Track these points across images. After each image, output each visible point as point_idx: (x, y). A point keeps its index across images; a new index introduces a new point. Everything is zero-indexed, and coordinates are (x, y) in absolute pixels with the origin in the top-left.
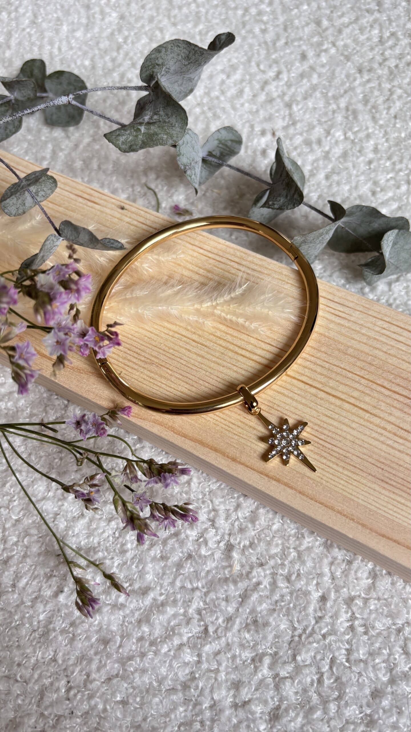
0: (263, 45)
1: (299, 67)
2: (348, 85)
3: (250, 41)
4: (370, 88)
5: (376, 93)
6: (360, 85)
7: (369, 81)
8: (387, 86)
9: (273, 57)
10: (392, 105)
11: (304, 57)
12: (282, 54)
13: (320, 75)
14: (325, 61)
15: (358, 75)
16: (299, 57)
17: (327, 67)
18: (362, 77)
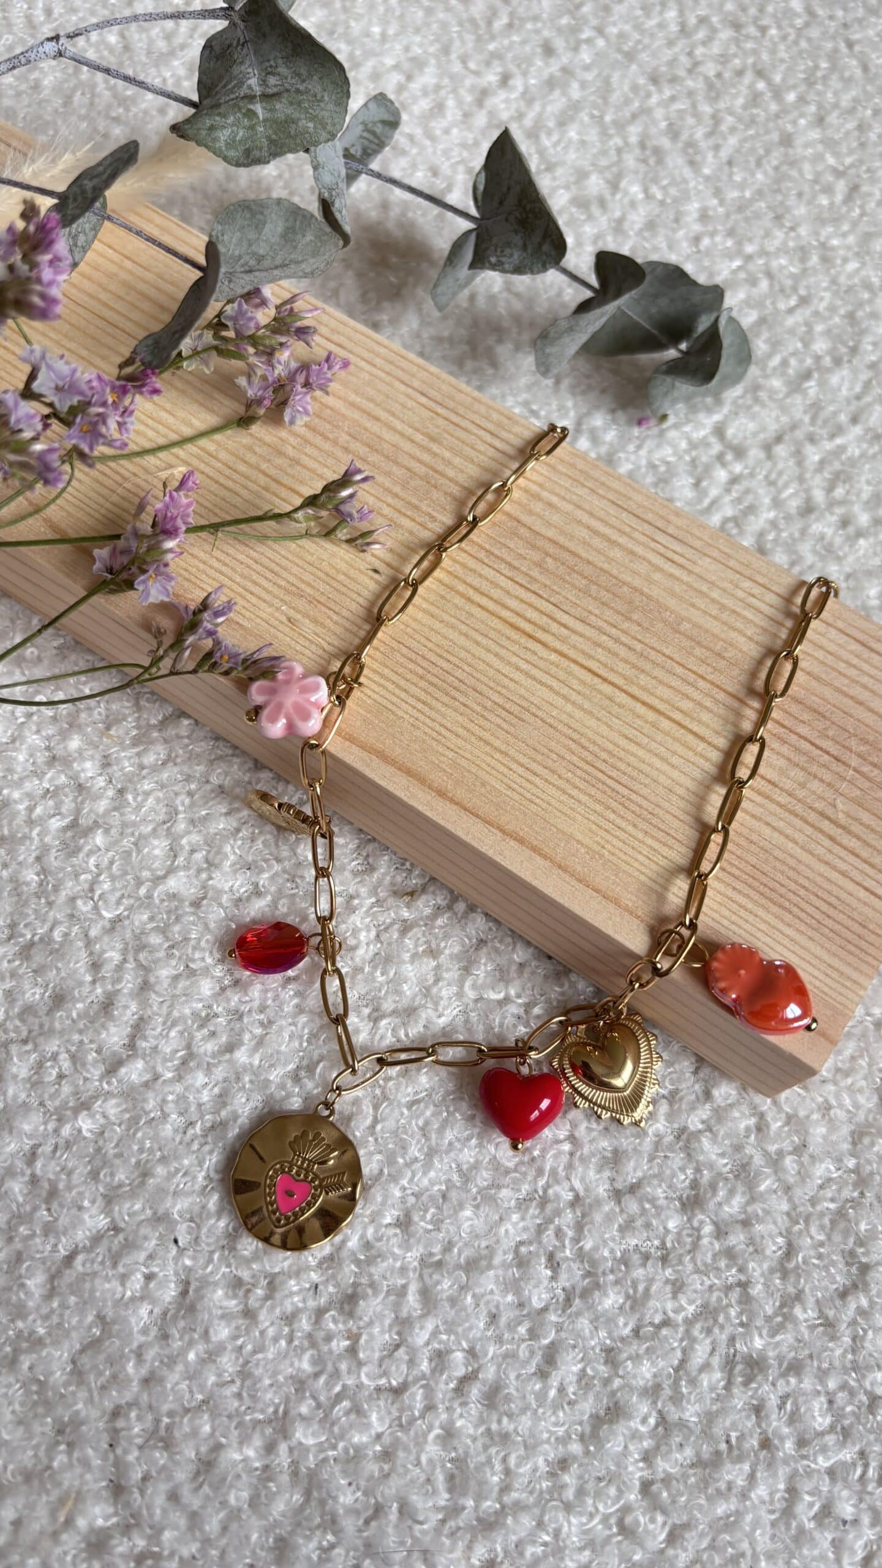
0: (467, 24)
1: (541, 69)
2: (637, 104)
3: (441, 16)
4: (679, 111)
5: (690, 121)
6: (659, 104)
7: (673, 99)
8: (706, 109)
9: (491, 47)
10: (720, 142)
11: (548, 50)
12: (506, 42)
13: (583, 85)
14: (588, 61)
15: (652, 88)
16: (539, 50)
17: (595, 72)
18: (660, 91)
